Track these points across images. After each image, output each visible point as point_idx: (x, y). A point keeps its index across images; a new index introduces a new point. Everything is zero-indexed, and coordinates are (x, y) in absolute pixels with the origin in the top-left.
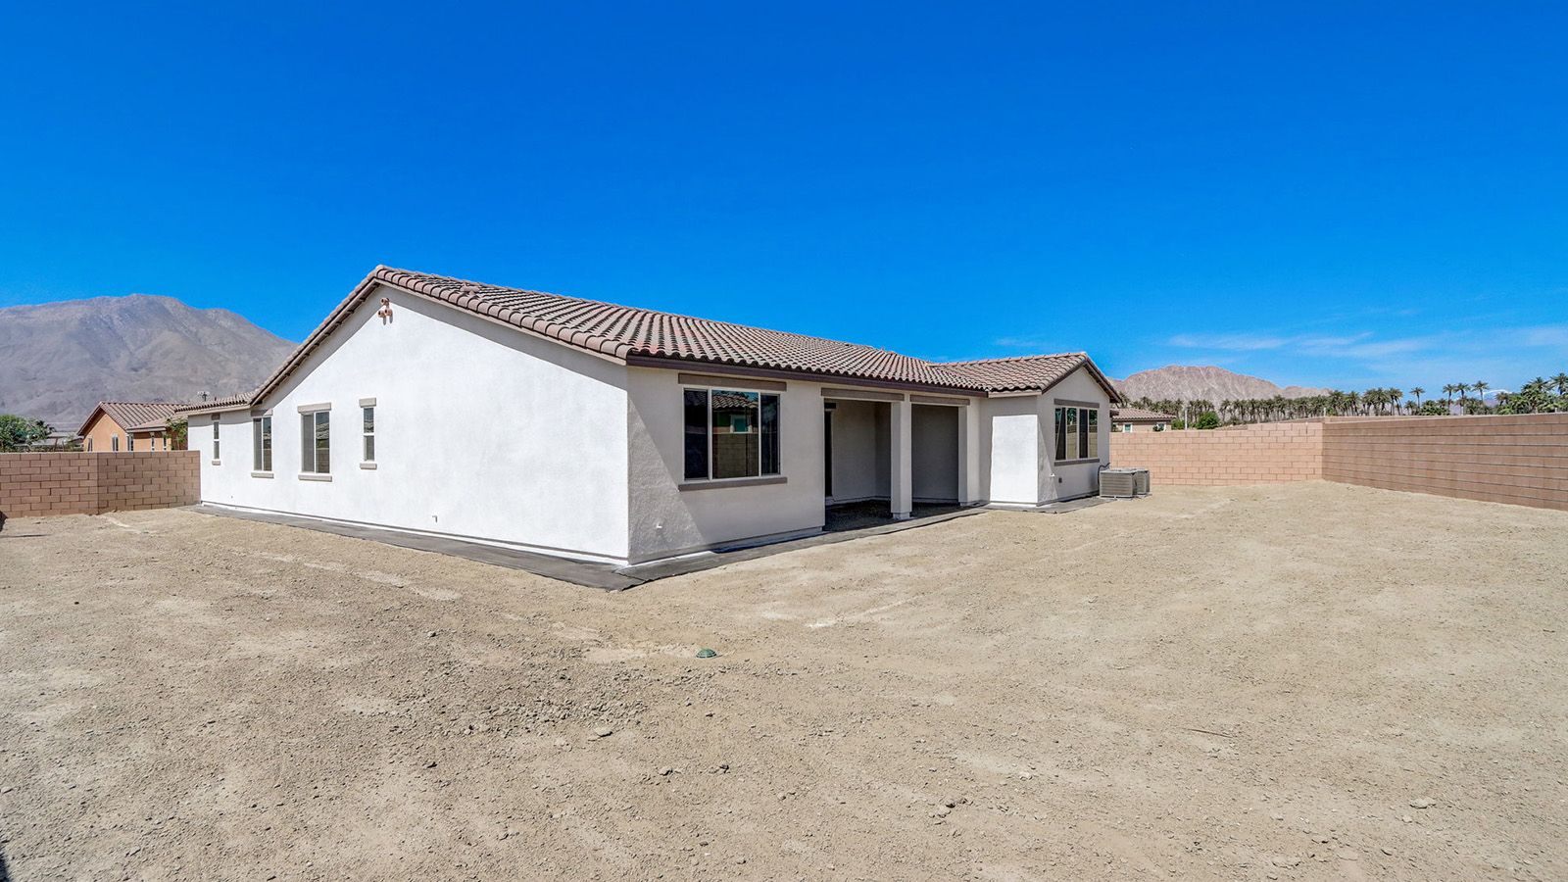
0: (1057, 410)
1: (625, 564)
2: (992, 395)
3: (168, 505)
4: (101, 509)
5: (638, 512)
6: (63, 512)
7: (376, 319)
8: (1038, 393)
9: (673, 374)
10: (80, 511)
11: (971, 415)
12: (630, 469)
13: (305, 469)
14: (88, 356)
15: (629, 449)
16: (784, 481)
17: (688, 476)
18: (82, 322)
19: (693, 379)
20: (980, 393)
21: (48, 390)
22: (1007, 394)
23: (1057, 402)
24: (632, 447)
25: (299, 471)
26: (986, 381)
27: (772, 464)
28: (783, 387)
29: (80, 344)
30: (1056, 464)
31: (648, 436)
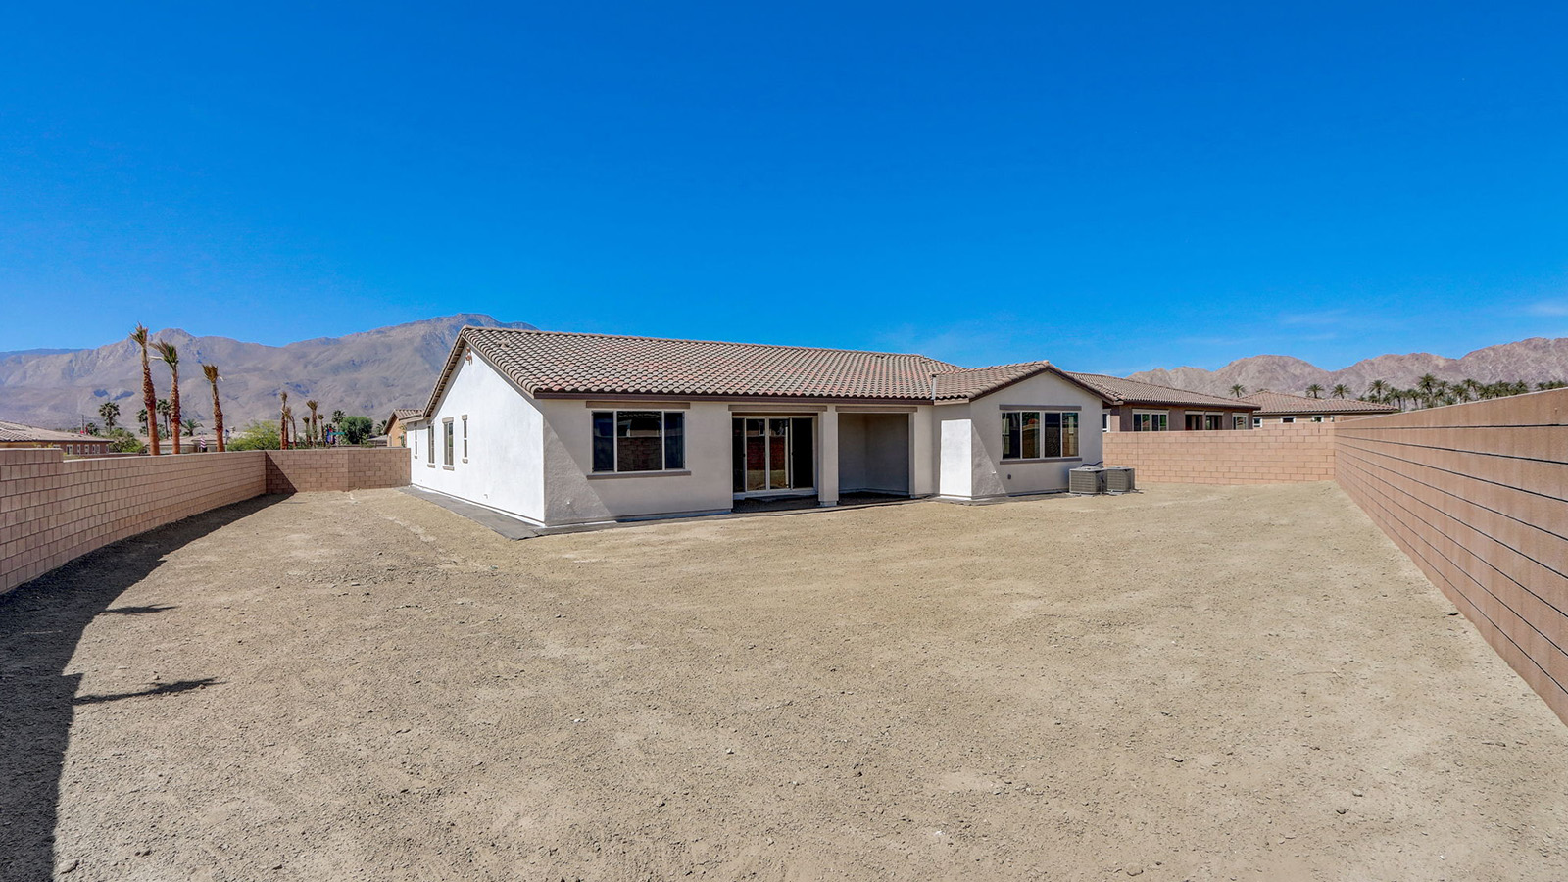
0: (1004, 415)
1: (543, 526)
2: (937, 403)
3: (391, 486)
4: (350, 487)
5: (551, 493)
6: (329, 489)
7: (467, 362)
8: (967, 401)
9: (583, 403)
10: (338, 489)
11: (920, 420)
12: (545, 464)
13: (446, 463)
14: (428, 366)
15: (544, 452)
16: (688, 474)
17: (596, 469)
18: (424, 338)
19: (599, 404)
20: (926, 401)
21: (401, 395)
22: (953, 401)
23: (1002, 407)
24: (546, 450)
25: (443, 464)
26: (933, 390)
27: (676, 461)
28: (688, 406)
29: (423, 356)
30: (1001, 463)
31: (561, 443)
